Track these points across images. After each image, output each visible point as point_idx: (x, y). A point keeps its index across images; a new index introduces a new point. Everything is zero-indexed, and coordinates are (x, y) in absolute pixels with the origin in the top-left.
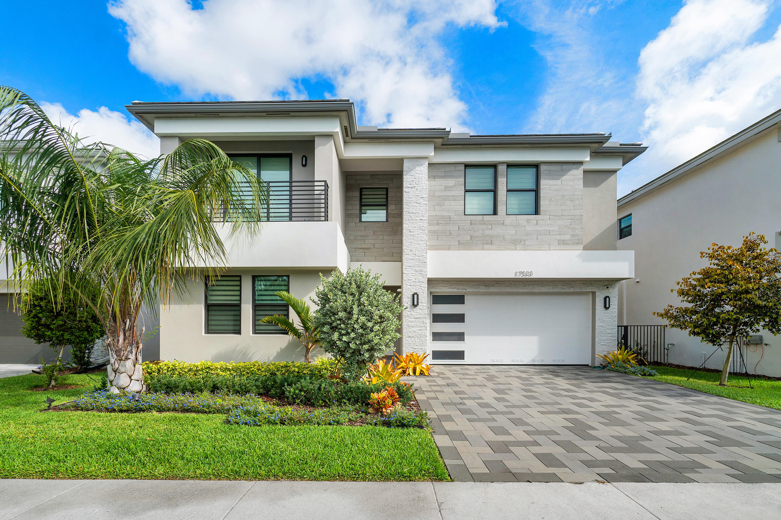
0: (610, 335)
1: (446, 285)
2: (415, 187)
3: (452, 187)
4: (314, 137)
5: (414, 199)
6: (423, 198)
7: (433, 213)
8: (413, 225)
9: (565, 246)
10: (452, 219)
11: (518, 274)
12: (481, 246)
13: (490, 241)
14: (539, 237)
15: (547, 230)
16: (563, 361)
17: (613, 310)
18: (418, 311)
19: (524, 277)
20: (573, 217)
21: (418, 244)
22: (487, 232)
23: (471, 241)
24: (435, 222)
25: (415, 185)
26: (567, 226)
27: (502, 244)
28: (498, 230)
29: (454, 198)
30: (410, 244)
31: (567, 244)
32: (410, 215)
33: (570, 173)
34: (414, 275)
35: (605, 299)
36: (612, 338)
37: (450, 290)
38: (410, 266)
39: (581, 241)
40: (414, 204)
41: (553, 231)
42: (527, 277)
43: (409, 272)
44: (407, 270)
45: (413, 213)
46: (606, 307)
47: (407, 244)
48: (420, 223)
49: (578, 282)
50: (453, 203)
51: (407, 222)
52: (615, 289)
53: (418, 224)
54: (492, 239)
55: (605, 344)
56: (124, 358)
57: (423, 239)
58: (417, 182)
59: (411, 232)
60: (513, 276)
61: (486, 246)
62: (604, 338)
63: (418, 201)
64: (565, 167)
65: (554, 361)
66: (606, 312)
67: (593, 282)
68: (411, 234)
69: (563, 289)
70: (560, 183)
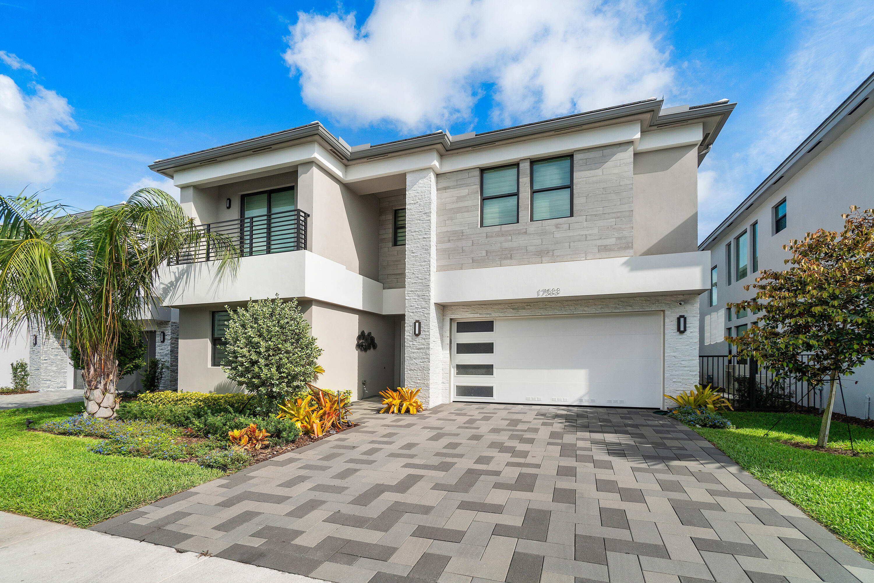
0: (688, 368)
1: (467, 310)
2: (417, 202)
3: (464, 197)
4: (297, 166)
5: (416, 216)
6: (426, 213)
7: (444, 229)
8: (415, 245)
9: (608, 253)
10: (465, 234)
11: (541, 293)
12: (499, 263)
13: (509, 255)
14: (572, 244)
15: (582, 235)
16: (622, 402)
17: (691, 335)
18: (421, 341)
19: (549, 296)
20: (619, 214)
21: (421, 266)
22: (506, 245)
23: (486, 257)
24: (446, 239)
25: (417, 201)
26: (611, 226)
27: (524, 257)
28: (520, 241)
29: (467, 209)
30: (412, 266)
31: (610, 250)
32: (414, 234)
33: (614, 158)
34: (417, 300)
35: (679, 319)
36: (691, 373)
37: (472, 316)
38: (413, 291)
39: (630, 245)
40: (416, 222)
41: (590, 235)
42: (554, 296)
43: (411, 298)
44: (410, 295)
45: (415, 231)
46: (681, 331)
47: (409, 266)
48: (423, 242)
49: (638, 299)
50: (466, 214)
51: (410, 242)
52: (695, 305)
53: (421, 243)
54: (512, 252)
55: (679, 380)
56: (93, 388)
57: (426, 260)
58: (420, 197)
59: (413, 253)
60: (536, 296)
61: (504, 262)
62: (677, 373)
63: (422, 218)
64: (607, 151)
65: (610, 401)
66: (681, 337)
67: (660, 298)
68: (414, 255)
69: (616, 308)
70: (601, 174)
